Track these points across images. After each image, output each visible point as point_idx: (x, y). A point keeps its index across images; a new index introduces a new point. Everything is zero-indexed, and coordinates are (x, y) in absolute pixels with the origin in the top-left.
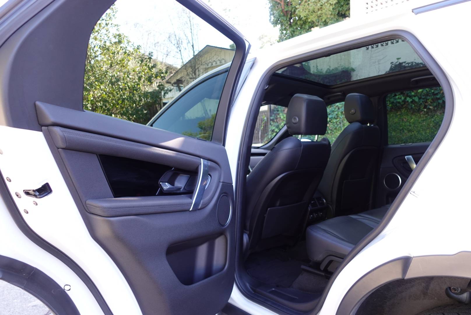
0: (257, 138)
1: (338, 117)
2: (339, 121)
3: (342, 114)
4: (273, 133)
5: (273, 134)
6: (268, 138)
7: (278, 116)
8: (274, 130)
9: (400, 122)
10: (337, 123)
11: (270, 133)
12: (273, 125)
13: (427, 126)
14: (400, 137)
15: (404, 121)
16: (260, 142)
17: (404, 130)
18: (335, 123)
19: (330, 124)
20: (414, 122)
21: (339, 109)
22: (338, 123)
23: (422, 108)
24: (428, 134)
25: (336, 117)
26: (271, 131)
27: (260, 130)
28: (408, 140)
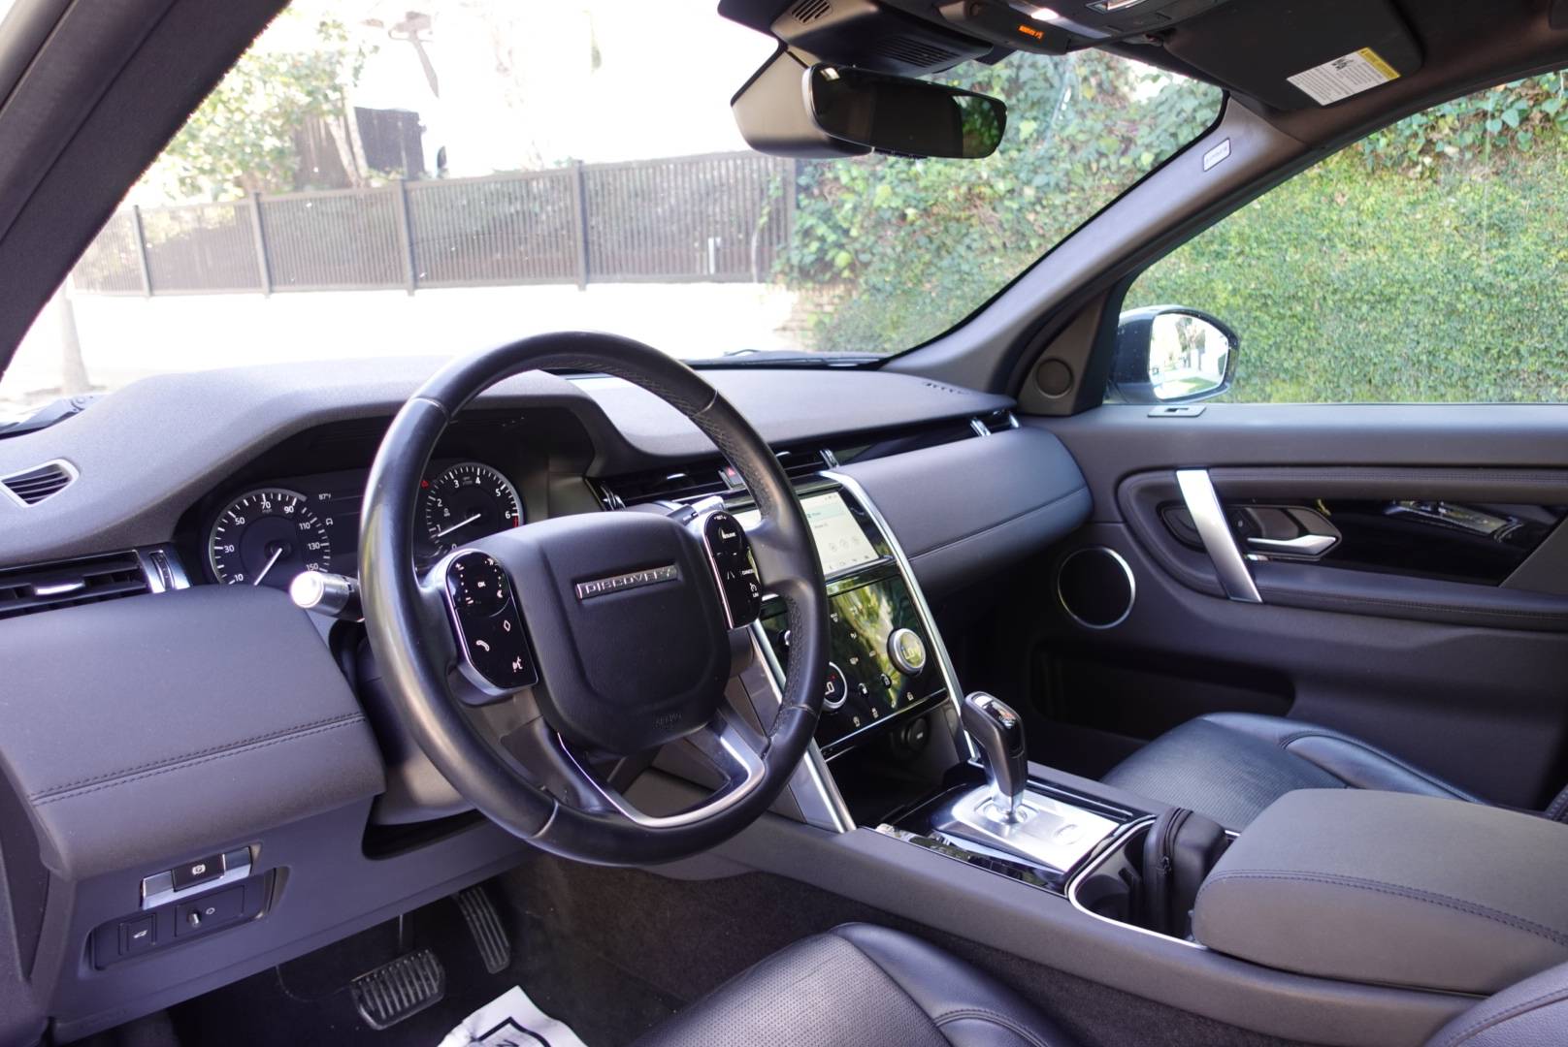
0: (744, 262)
1: (1070, 183)
2: (1077, 203)
3: (1089, 173)
4: (807, 241)
5: (806, 246)
6: (788, 259)
7: (829, 175)
8: (812, 227)
9: (1320, 209)
10: (1066, 209)
11: (795, 241)
12: (809, 210)
13: (1427, 227)
14: (1319, 268)
15: (1338, 204)
16: (755, 278)
17: (1336, 240)
18: (1061, 210)
19: (1037, 213)
20: (1376, 207)
21: (1073, 149)
22: (1071, 209)
23: (1414, 152)
24: (1434, 262)
25: (1063, 184)
26: (800, 234)
27: (754, 228)
28: (1352, 282)
